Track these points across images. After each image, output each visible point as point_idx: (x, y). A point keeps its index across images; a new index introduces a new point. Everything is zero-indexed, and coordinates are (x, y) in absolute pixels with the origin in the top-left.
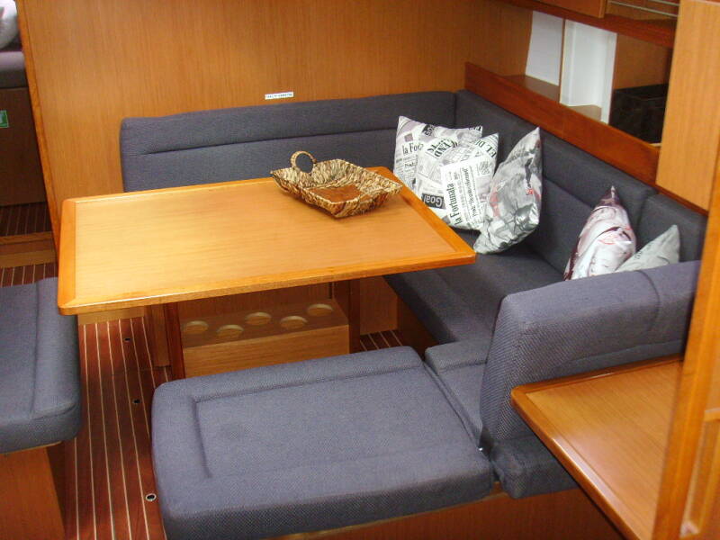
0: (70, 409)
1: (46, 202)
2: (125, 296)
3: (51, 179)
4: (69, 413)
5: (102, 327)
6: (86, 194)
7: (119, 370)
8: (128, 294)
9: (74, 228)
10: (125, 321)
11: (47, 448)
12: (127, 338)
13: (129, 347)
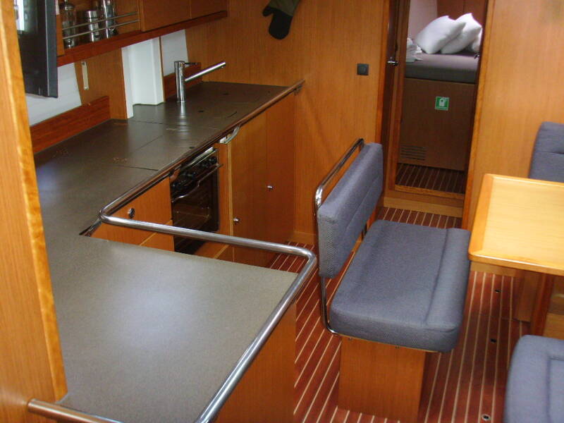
0: (452, 330)
1: (467, 172)
2: (521, 259)
3: (475, 155)
4: (451, 333)
5: (480, 275)
6: (498, 172)
7: (485, 312)
8: (523, 258)
9: (489, 197)
10: (499, 277)
11: (427, 353)
12: (497, 290)
13: (497, 298)
